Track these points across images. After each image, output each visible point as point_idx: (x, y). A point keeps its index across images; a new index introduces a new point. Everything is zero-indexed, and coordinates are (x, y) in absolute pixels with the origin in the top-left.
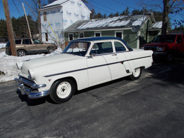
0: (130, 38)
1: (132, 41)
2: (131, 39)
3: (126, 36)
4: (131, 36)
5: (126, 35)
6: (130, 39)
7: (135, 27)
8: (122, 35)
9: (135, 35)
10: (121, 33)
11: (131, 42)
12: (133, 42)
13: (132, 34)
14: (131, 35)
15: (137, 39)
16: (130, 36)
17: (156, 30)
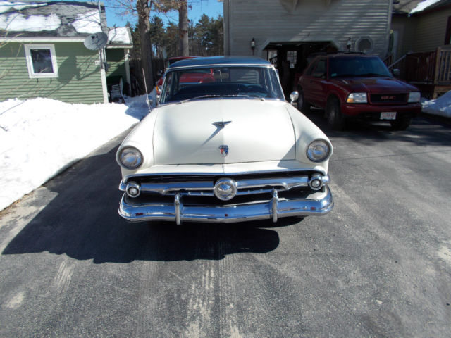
0: (78, 67)
1: (87, 73)
2: (83, 68)
3: (66, 60)
4: (80, 60)
5: (66, 58)
6: (80, 70)
7: (93, 37)
8: (54, 58)
9: (93, 57)
10: (48, 52)
11: (84, 77)
12: (88, 76)
13: (84, 55)
14: (82, 57)
15: (98, 69)
16: (78, 61)
17: (120, 47)
